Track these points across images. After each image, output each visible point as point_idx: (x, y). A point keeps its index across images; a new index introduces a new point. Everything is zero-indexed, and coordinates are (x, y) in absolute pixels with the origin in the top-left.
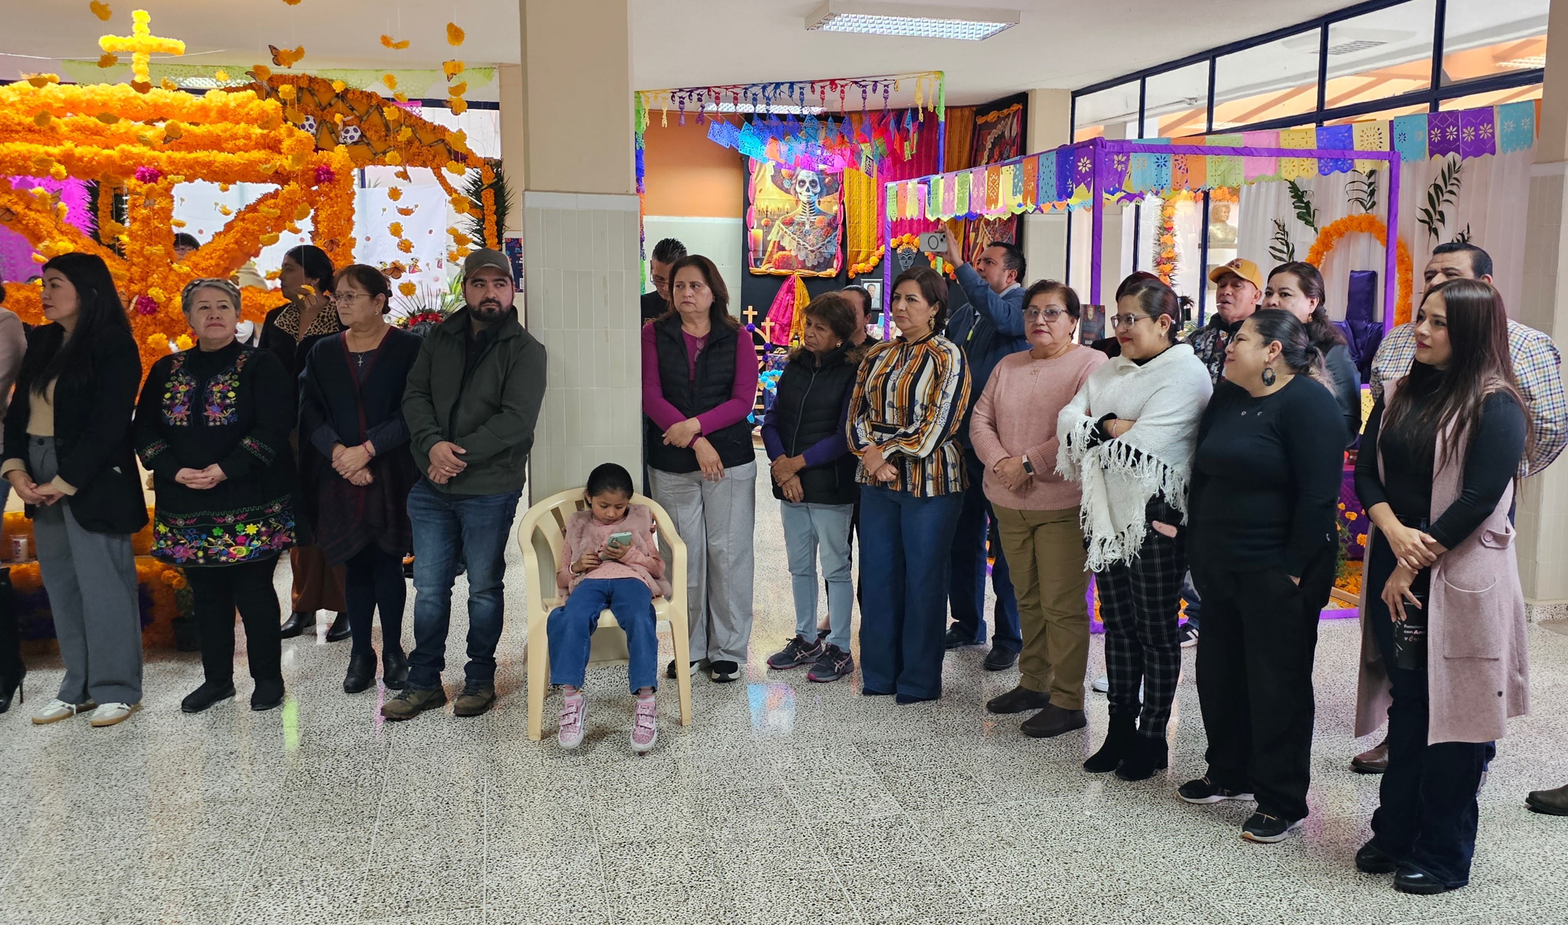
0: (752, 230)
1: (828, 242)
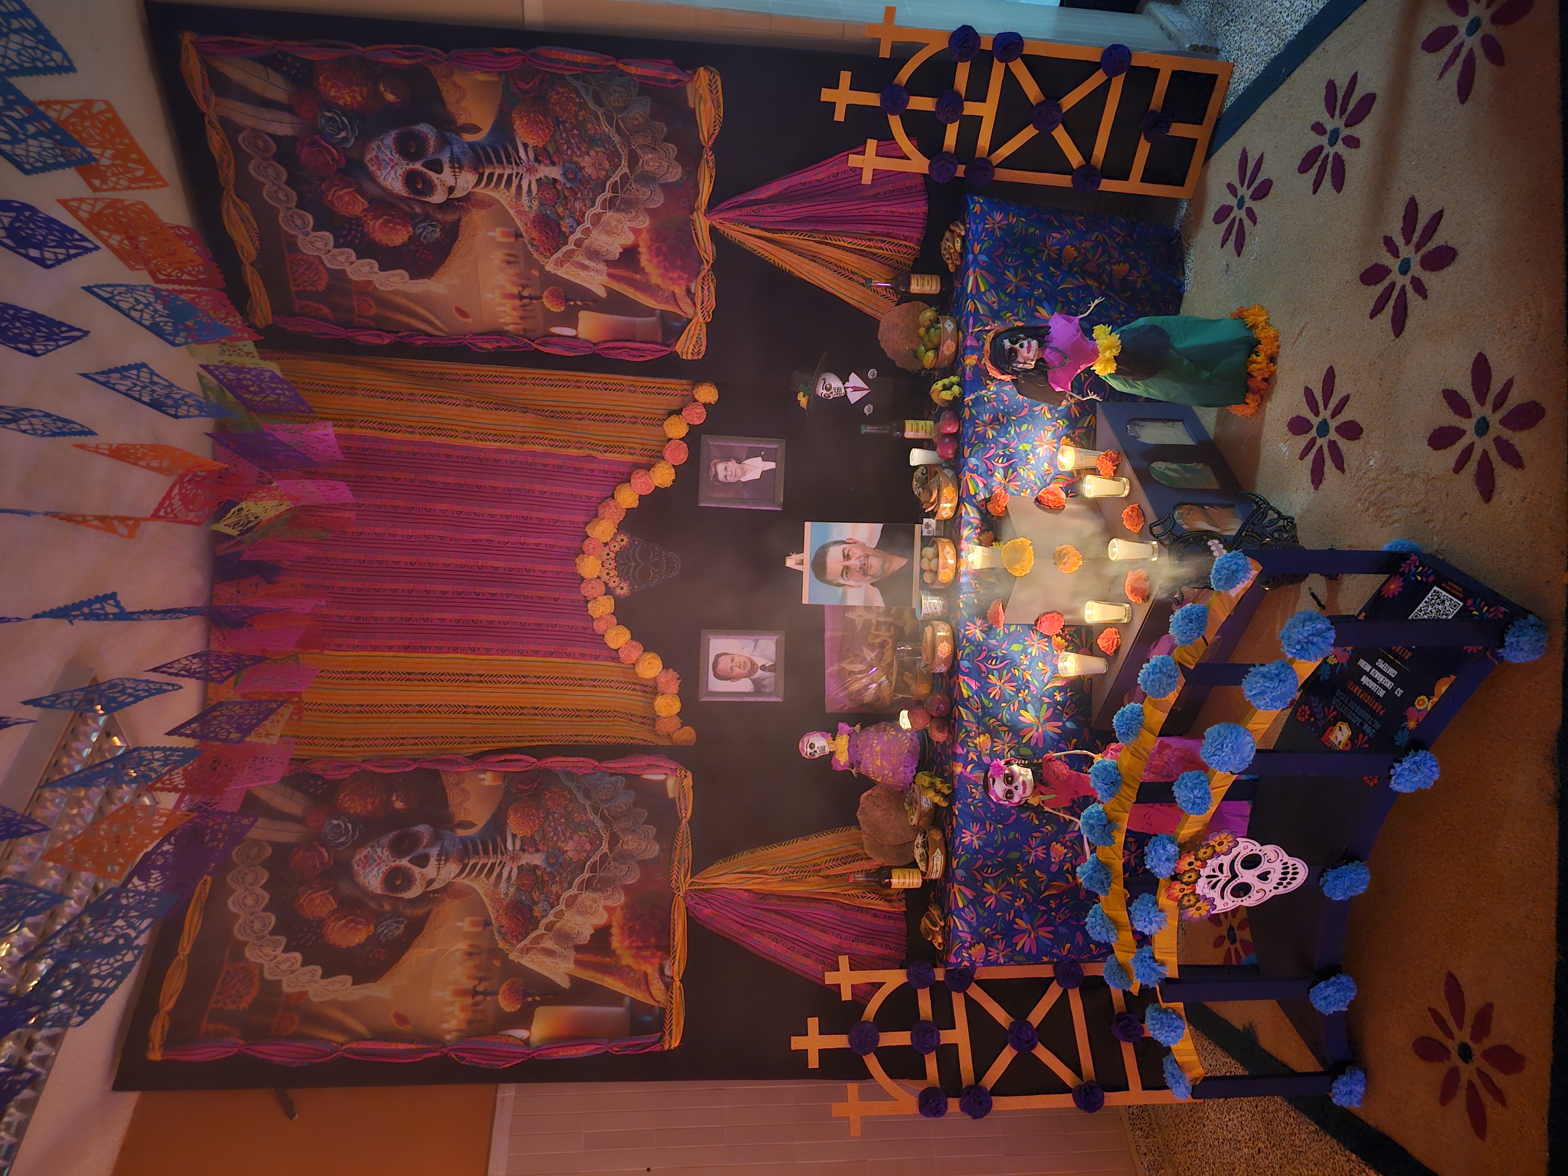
0: (538, 1045)
1: (587, 794)
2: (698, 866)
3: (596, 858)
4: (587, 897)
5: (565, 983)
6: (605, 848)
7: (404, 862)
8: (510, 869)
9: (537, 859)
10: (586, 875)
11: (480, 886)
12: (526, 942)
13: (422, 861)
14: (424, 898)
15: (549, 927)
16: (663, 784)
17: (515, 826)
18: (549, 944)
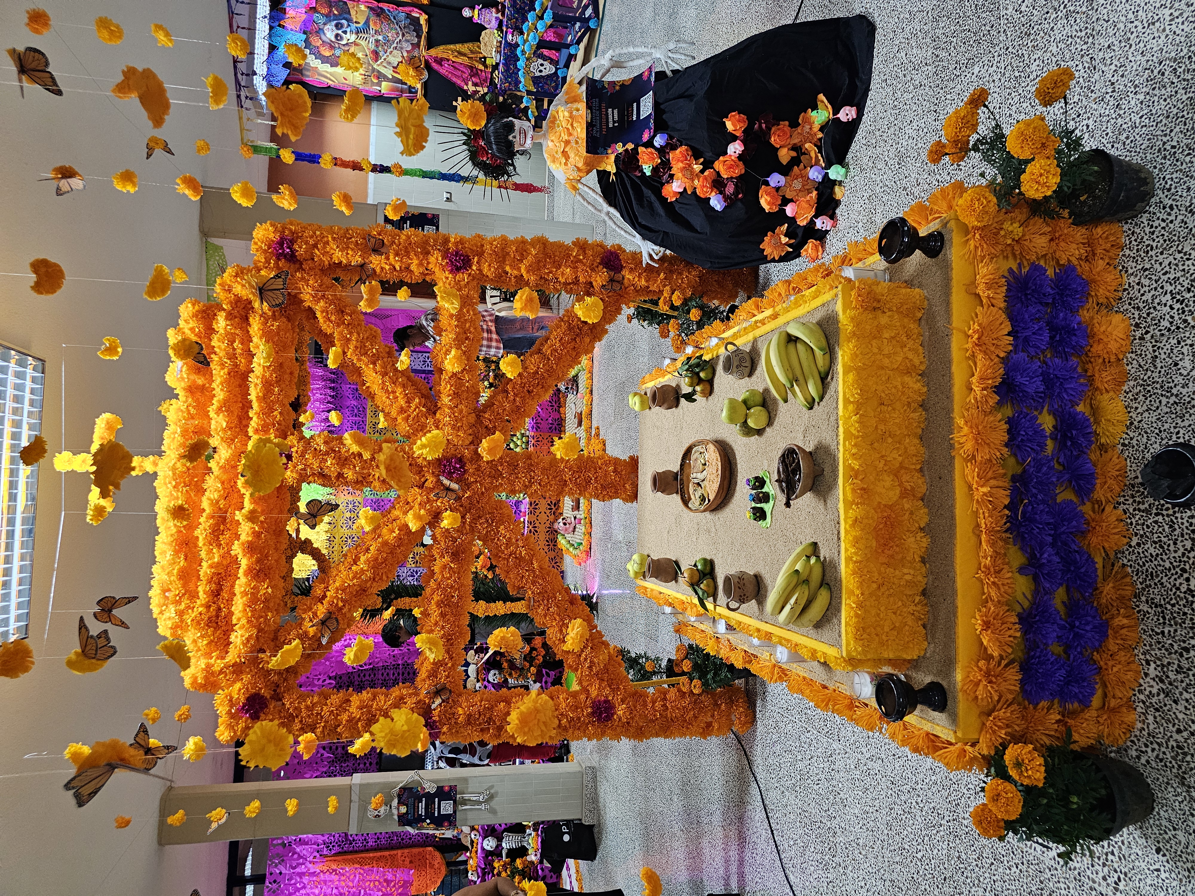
0: (383, 92)
1: (395, 18)
2: (429, 46)
3: (398, 40)
4: (395, 51)
5: (390, 77)
6: (400, 37)
7: (340, 32)
8: (372, 39)
9: (380, 38)
10: (395, 45)
11: (363, 43)
12: (379, 63)
13: (345, 32)
14: (347, 44)
15: (385, 59)
16: (418, 18)
17: (371, 26)
18: (385, 64)
